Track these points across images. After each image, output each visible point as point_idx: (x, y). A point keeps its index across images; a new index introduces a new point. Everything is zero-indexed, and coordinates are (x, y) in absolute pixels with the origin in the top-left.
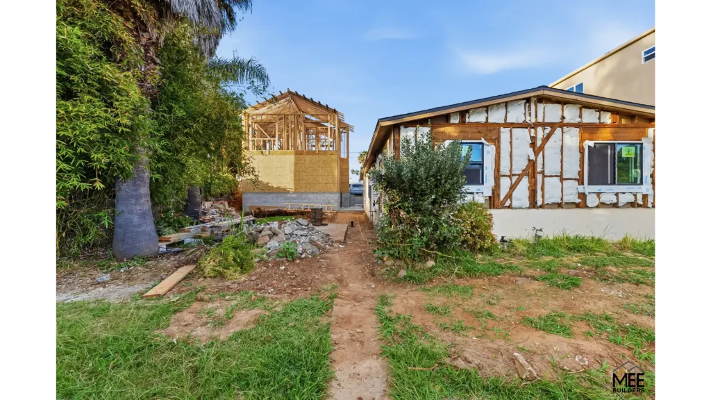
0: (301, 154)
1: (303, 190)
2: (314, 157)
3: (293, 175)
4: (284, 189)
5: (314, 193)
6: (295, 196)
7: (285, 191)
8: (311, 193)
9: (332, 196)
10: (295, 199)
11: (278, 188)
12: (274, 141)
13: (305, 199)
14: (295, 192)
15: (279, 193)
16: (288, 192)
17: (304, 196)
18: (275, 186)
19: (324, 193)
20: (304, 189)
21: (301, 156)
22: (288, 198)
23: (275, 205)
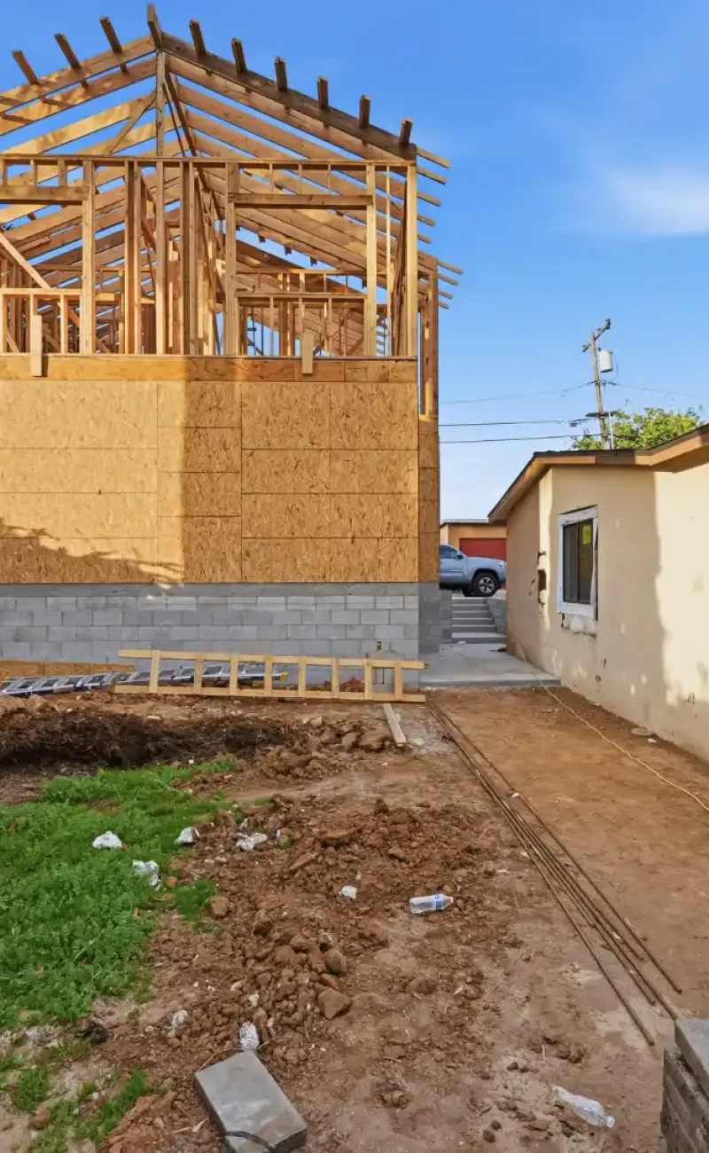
0: (222, 377)
1: (232, 572)
2: (292, 391)
3: (174, 488)
4: (124, 566)
5: (288, 588)
6: (186, 602)
7: (131, 580)
8: (270, 587)
9: (386, 602)
10: (183, 618)
11: (94, 559)
12: (73, 303)
13: (242, 618)
14: (192, 585)
15: (98, 586)
16: (151, 582)
17: (237, 603)
18: (76, 550)
19: (344, 587)
20: (233, 565)
21: (219, 386)
22: (152, 617)
23: (74, 653)
